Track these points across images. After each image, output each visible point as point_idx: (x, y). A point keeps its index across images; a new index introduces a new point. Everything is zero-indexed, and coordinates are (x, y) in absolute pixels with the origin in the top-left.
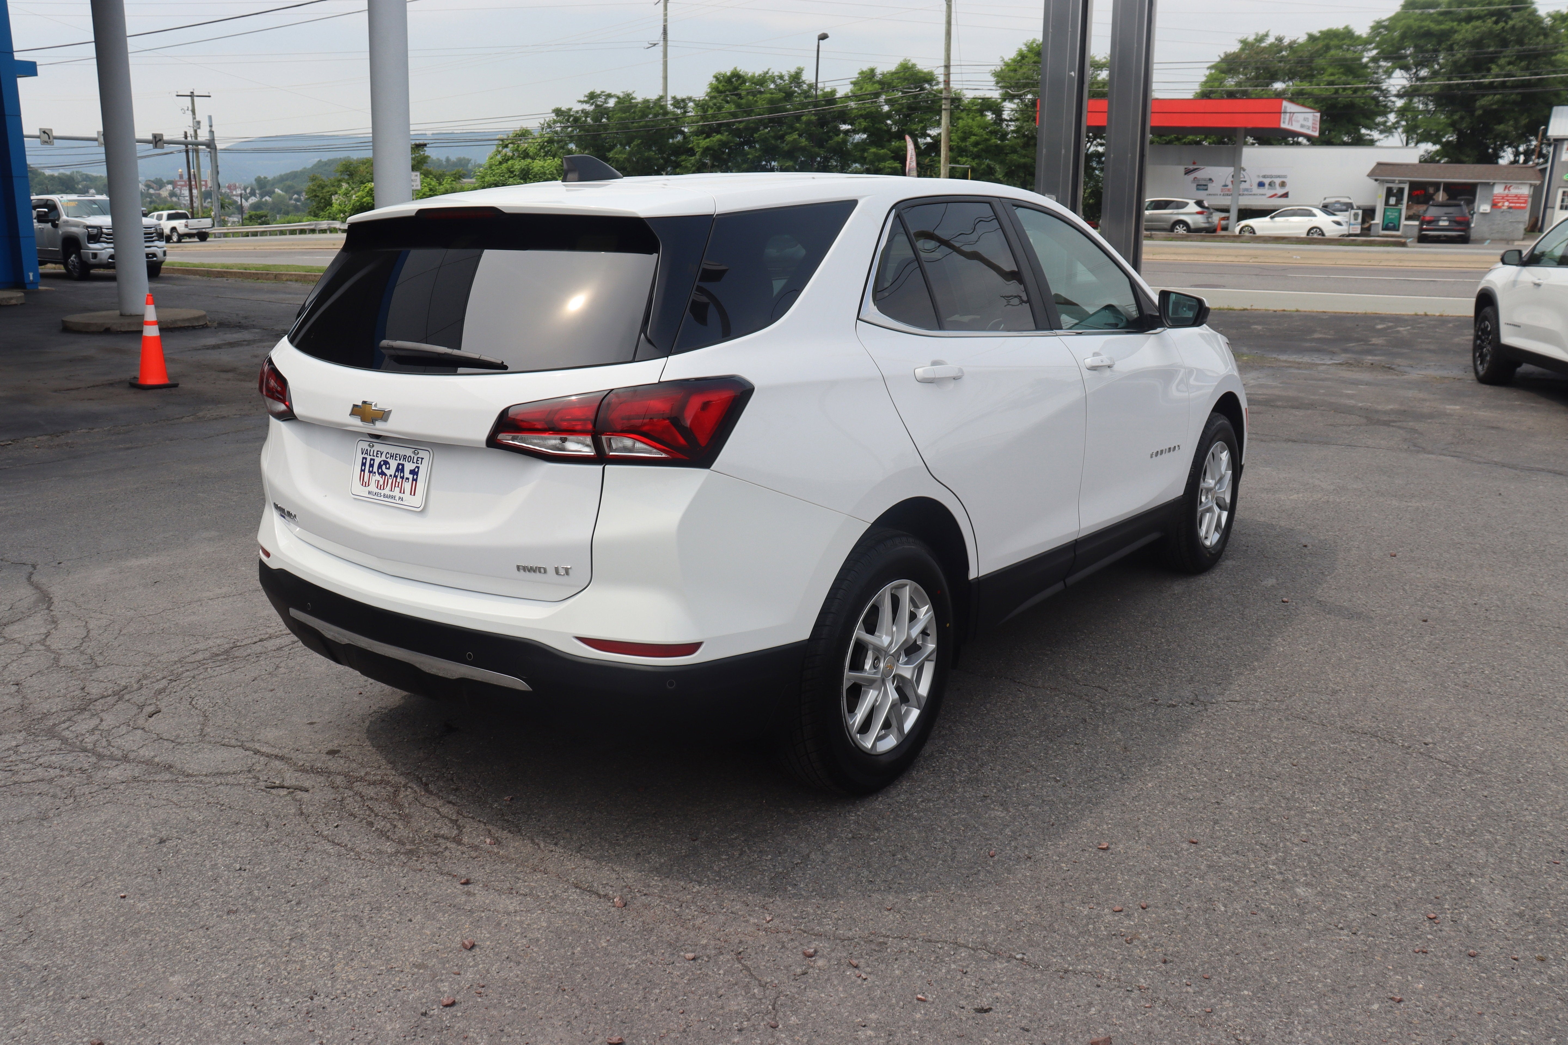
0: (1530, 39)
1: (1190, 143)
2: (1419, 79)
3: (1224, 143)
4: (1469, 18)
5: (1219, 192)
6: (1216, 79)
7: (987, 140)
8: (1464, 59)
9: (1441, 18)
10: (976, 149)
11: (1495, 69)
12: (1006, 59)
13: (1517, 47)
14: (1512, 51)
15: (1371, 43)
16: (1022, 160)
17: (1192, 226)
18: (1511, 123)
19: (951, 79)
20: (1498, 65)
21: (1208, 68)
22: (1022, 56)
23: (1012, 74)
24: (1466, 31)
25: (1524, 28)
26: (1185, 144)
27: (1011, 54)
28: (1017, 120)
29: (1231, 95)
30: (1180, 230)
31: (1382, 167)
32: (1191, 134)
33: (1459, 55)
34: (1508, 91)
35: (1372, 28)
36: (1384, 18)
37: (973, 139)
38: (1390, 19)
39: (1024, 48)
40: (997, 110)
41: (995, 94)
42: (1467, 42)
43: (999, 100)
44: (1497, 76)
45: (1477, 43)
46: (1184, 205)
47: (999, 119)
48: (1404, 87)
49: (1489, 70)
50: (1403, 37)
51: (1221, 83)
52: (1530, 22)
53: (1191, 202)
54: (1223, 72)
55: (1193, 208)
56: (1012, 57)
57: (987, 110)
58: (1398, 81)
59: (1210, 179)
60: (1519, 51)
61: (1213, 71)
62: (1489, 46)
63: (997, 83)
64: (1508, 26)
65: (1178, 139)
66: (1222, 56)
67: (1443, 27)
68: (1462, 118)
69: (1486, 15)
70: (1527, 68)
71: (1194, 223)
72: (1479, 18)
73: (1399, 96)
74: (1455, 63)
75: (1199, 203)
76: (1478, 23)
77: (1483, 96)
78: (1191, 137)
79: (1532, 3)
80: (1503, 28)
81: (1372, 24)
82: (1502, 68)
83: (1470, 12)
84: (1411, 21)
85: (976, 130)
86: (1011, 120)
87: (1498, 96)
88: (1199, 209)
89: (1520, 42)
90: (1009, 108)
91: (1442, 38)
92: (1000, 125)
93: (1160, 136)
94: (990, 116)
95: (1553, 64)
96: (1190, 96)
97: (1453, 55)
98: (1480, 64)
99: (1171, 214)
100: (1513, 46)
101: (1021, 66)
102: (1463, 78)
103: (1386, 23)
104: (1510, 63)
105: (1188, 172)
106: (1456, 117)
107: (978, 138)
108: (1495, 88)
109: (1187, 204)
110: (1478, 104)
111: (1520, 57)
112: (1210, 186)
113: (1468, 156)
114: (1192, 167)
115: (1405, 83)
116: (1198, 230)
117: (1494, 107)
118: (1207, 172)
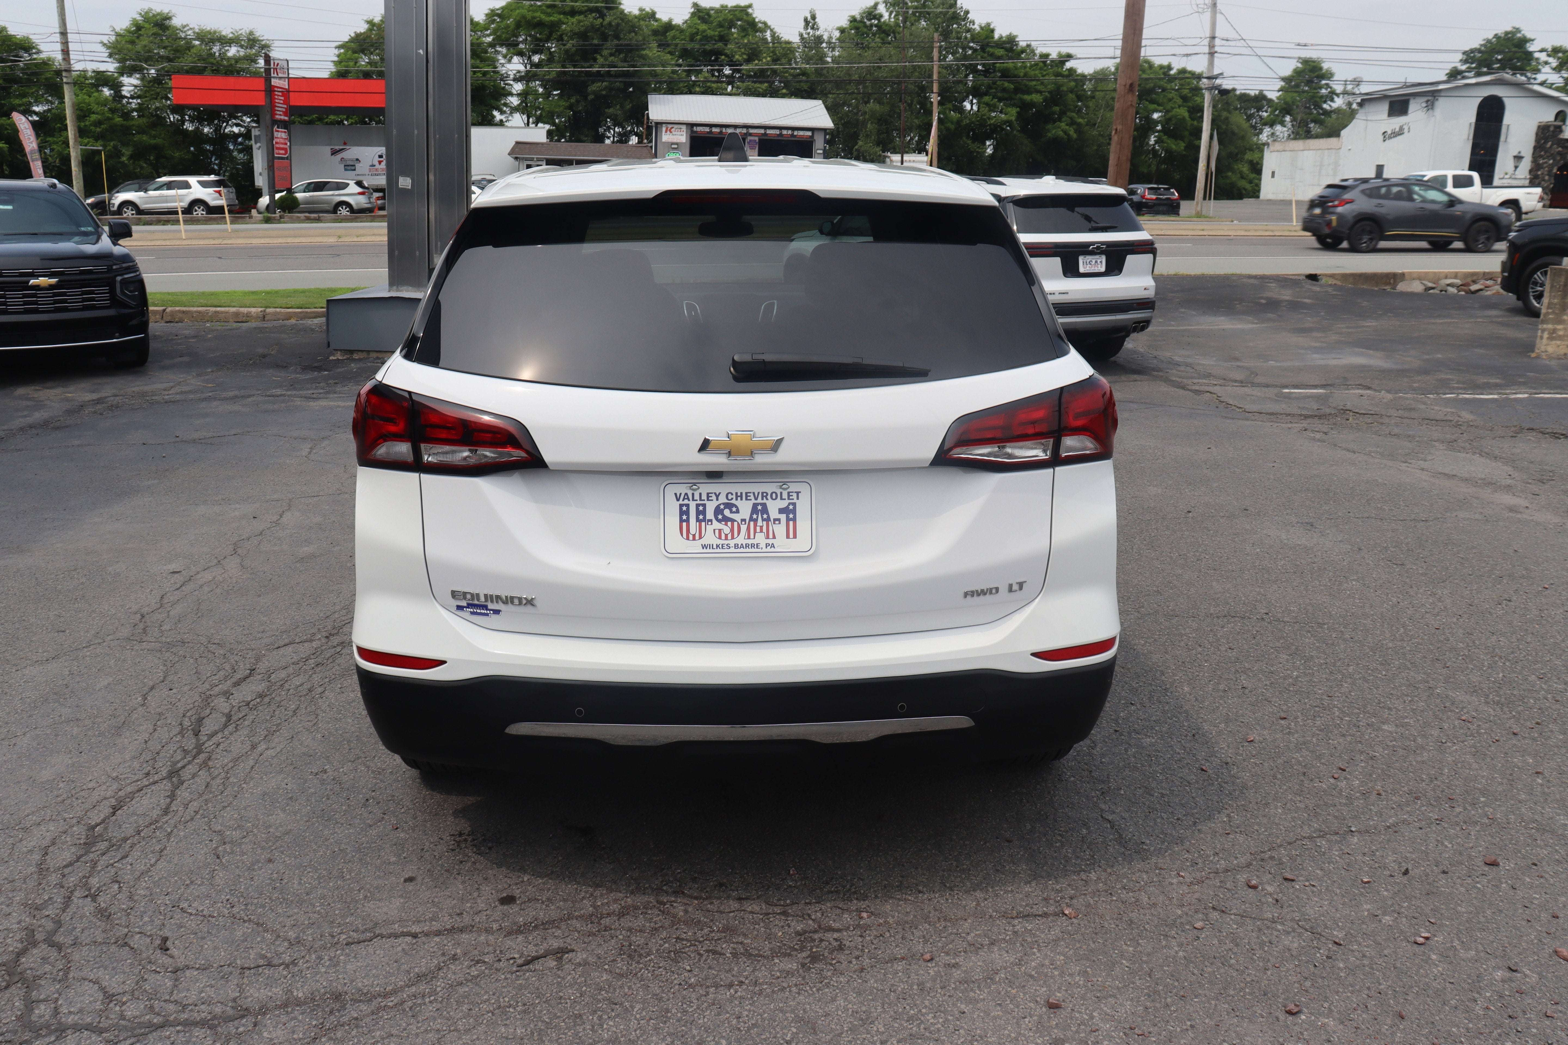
0: (625, 35)
1: (332, 123)
2: (533, 65)
3: (365, 123)
4: (573, 13)
5: (367, 172)
6: (350, 59)
7: (109, 119)
8: (574, 49)
9: (549, 10)
10: (98, 130)
11: (600, 60)
12: (118, 29)
13: (616, 42)
14: (611, 44)
15: (487, 30)
16: (153, 142)
17: (355, 207)
18: (618, 107)
19: (70, 49)
20: (601, 56)
21: (336, 48)
22: (138, 27)
23: (130, 46)
24: (569, 25)
25: (618, 25)
26: (327, 123)
27: (123, 24)
28: (138, 97)
29: (367, 75)
30: (344, 211)
31: (520, 145)
32: (334, 114)
33: (569, 46)
34: (612, 79)
35: (487, 15)
36: (497, 7)
37: (94, 117)
38: (503, 8)
39: (139, 18)
40: (116, 87)
41: (110, 67)
42: (575, 34)
43: (116, 75)
44: (602, 66)
45: (583, 35)
46: (346, 185)
47: (118, 96)
48: (519, 72)
49: (595, 60)
50: (518, 25)
51: (356, 63)
52: (622, 20)
53: (352, 183)
54: (355, 52)
55: (353, 188)
56: (124, 27)
57: (103, 86)
58: (516, 66)
59: (357, 160)
60: (617, 45)
61: (342, 51)
62: (593, 39)
63: (110, 56)
64: (606, 22)
65: (320, 119)
66: (353, 35)
67: (552, 18)
68: (578, 101)
69: (586, 11)
70: (625, 61)
71: (357, 204)
72: (580, 13)
73: (516, 80)
74: (567, 51)
75: (359, 184)
76: (582, 17)
77: (593, 82)
78: (332, 117)
79: (620, 4)
80: (601, 23)
81: (487, 12)
82: (606, 59)
83: (573, 6)
84: (525, 12)
85: (95, 107)
86: (132, 97)
87: (605, 83)
88: (360, 190)
89: (617, 37)
90: (130, 84)
91: (550, 30)
92: (120, 102)
93: (301, 116)
94: (107, 92)
95: (644, 57)
96: (325, 75)
97: (564, 45)
98: (587, 54)
99: (333, 195)
100: (612, 41)
101: (138, 37)
102: (575, 66)
103: (499, 12)
104: (611, 55)
105: (334, 153)
106: (573, 100)
107: (99, 117)
108: (602, 76)
109: (348, 185)
110: (590, 89)
111: (618, 51)
112: (358, 166)
113: (586, 136)
114: (337, 148)
115: (521, 68)
116: (362, 211)
117: (604, 93)
118: (354, 152)
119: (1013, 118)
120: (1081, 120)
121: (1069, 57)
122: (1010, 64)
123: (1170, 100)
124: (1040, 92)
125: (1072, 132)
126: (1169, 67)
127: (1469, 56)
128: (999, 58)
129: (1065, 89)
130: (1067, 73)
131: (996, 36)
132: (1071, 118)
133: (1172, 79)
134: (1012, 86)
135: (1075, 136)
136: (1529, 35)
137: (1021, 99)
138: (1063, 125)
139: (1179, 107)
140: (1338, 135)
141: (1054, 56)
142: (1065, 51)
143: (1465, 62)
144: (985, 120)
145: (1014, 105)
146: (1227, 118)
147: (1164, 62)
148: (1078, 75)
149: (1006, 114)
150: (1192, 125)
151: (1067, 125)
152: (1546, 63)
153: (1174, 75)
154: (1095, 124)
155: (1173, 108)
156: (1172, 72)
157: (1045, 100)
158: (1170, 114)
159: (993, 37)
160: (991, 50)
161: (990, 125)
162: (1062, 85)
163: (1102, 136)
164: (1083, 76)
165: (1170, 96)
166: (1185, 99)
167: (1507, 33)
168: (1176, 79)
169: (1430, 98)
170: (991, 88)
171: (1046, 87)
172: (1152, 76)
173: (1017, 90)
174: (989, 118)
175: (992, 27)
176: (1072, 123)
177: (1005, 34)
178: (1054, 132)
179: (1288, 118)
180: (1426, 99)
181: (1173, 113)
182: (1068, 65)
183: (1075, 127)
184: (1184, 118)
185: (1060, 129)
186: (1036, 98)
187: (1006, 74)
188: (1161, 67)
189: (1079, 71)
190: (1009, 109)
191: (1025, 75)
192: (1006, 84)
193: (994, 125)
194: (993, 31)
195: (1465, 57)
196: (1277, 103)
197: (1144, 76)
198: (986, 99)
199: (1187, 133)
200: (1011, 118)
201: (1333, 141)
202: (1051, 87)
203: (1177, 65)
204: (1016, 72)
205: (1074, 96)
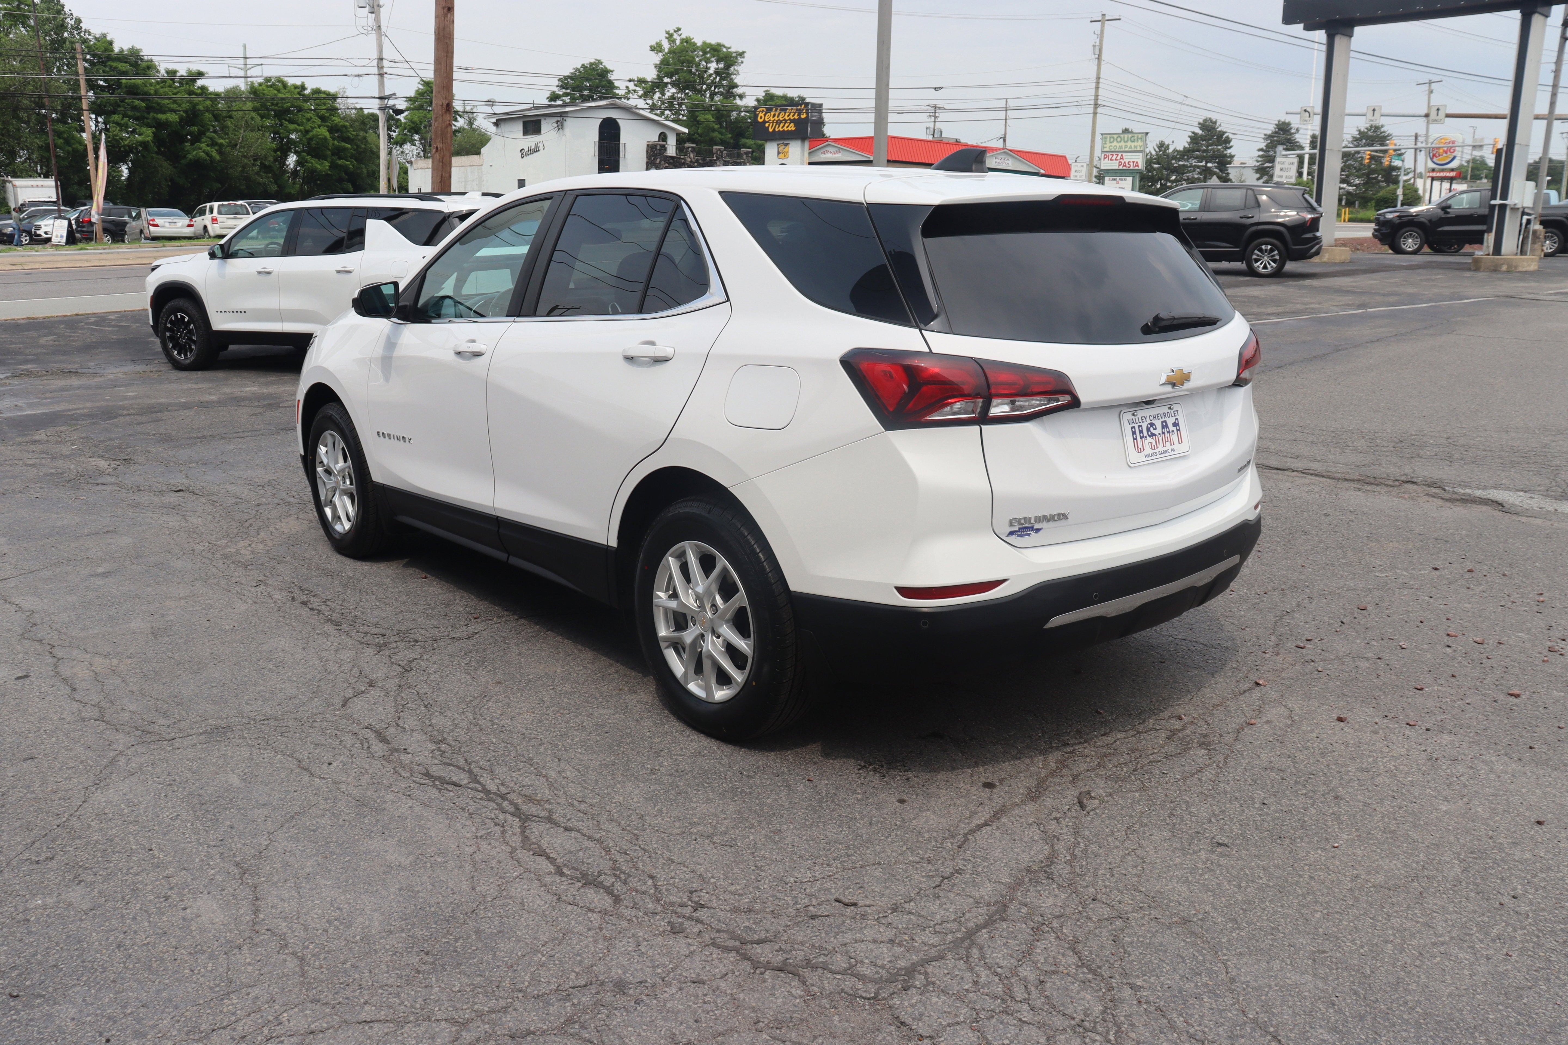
119: (149, 139)
120: (222, 141)
121: (200, 74)
122: (138, 81)
123: (308, 120)
124: (175, 111)
125: (214, 154)
126: (303, 87)
127: (564, 83)
128: (124, 73)
129: (201, 108)
130: (199, 91)
131: (116, 49)
132: (211, 139)
133: (307, 99)
134: (144, 105)
135: (218, 157)
136: (609, 67)
137: (154, 118)
138: (203, 145)
139: (319, 127)
140: (479, 153)
141: (182, 72)
142: (195, 68)
143: (562, 87)
144: (117, 140)
145: (149, 126)
146: (365, 138)
147: (298, 82)
148: (211, 93)
149: (139, 135)
150: (333, 144)
151: (208, 145)
152: (635, 91)
153: (309, 95)
154: (236, 145)
155: (313, 128)
156: (307, 92)
157: (181, 118)
158: (311, 134)
159: (113, 51)
160: (114, 64)
161: (124, 146)
162: (197, 104)
163: (245, 157)
164: (217, 95)
165: (308, 115)
166: (323, 119)
167: (591, 64)
168: (310, 99)
169: (559, 119)
170: (119, 106)
171: (180, 105)
172: (288, 95)
173: (149, 109)
174: (122, 139)
175: (109, 38)
176: (213, 144)
177: (126, 47)
178: (194, 153)
179: (416, 137)
180: (555, 119)
181: (314, 132)
182: (200, 83)
183: (216, 148)
184: (325, 138)
185: (201, 150)
186: (173, 117)
187: (133, 91)
188: (296, 87)
189: (211, 89)
190: (144, 129)
191: (156, 92)
192: (137, 102)
193: (129, 146)
194: (111, 43)
195: (561, 83)
196: (405, 123)
197: (280, 96)
198: (116, 117)
199: (329, 153)
200: (147, 139)
201: (474, 158)
202: (185, 106)
203: (311, 85)
204: (146, 89)
205: (211, 116)
